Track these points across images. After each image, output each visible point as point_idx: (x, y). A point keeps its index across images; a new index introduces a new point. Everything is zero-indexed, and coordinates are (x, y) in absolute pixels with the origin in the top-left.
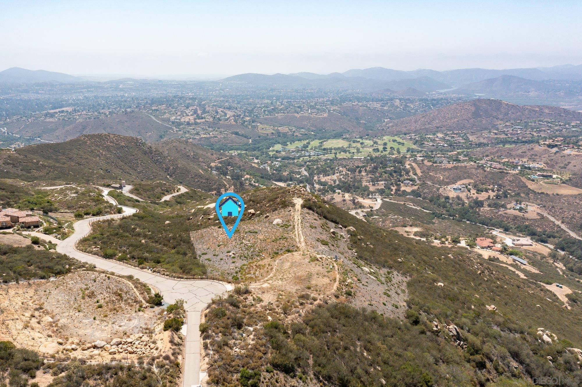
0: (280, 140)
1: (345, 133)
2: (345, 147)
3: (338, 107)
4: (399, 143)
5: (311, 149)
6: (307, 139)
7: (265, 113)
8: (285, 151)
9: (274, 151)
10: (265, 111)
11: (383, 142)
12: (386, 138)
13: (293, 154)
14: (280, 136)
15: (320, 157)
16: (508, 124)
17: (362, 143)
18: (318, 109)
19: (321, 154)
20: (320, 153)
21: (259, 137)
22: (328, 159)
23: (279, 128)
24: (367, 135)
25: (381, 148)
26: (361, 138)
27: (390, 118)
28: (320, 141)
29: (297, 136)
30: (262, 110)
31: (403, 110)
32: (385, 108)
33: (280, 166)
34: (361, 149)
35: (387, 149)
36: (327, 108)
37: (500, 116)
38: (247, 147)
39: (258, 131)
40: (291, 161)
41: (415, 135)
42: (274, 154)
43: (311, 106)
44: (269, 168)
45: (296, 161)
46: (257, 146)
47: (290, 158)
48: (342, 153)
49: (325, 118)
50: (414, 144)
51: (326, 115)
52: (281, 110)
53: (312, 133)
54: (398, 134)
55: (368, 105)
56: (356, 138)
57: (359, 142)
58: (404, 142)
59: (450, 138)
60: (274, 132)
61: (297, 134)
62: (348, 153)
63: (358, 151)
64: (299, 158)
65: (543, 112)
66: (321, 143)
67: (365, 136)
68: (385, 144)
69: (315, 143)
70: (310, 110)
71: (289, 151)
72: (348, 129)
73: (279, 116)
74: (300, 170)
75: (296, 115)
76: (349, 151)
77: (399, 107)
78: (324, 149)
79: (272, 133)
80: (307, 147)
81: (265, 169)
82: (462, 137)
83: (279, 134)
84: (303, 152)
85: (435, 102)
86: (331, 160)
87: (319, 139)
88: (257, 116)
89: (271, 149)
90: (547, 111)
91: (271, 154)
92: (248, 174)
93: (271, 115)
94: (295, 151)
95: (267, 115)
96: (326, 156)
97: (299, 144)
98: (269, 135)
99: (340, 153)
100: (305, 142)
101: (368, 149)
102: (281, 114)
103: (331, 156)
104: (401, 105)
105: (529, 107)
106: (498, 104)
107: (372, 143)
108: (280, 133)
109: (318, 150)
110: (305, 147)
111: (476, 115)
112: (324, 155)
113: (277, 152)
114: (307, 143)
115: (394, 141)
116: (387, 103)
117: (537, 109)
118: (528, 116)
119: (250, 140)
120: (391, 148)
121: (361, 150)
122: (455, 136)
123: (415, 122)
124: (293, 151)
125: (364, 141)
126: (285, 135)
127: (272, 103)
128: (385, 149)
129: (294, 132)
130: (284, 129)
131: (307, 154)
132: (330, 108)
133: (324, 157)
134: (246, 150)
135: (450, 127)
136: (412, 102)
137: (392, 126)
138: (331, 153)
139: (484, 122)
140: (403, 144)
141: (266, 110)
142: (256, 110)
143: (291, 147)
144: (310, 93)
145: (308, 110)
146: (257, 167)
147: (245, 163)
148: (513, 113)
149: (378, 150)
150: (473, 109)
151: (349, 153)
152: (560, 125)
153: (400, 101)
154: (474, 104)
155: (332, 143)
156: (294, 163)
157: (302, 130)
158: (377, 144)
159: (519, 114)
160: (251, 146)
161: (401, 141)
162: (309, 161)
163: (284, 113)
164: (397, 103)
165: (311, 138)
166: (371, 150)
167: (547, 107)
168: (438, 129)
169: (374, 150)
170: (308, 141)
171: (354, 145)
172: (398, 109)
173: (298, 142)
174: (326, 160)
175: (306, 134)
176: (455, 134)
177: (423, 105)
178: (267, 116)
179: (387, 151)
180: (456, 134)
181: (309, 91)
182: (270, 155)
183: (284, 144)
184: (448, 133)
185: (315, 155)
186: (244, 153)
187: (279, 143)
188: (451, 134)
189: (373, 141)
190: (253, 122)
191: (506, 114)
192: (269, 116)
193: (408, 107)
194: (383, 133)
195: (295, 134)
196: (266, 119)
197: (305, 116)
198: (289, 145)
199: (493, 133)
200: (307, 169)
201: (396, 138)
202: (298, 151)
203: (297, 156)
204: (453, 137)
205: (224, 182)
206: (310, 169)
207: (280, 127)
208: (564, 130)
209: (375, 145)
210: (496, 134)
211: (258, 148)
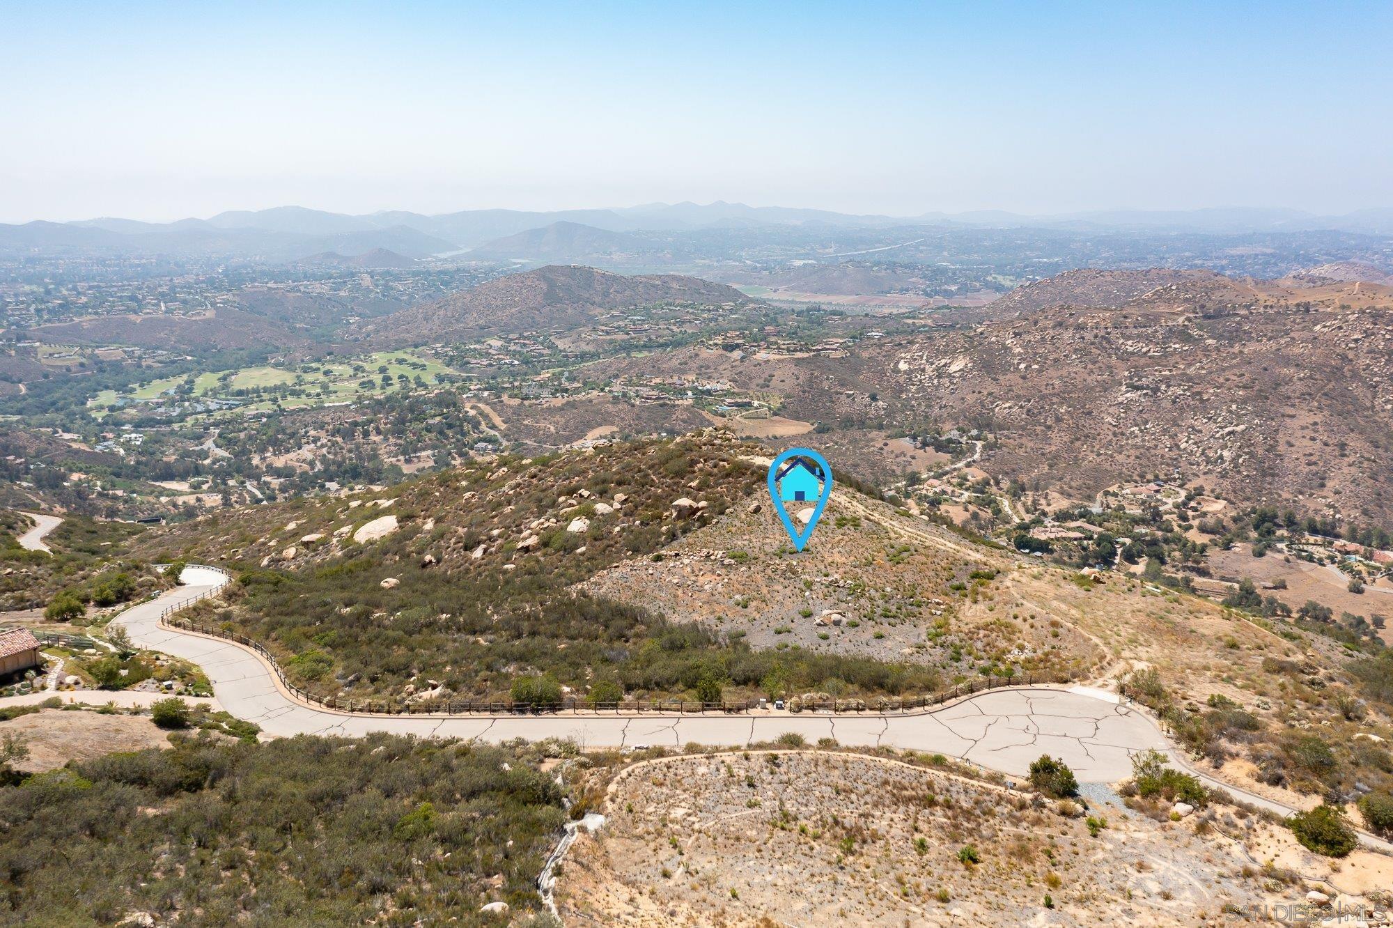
0: (106, 378)
1: (271, 352)
2: (289, 383)
3: (234, 295)
4: (415, 366)
5: (205, 395)
6: (184, 373)
7: (41, 317)
8: (135, 407)
9: (101, 408)
10: (38, 311)
11: (376, 366)
12: (380, 358)
13: (160, 410)
14: (105, 371)
15: (238, 410)
16: (615, 313)
17: (327, 373)
18: (185, 302)
19: (237, 406)
20: (231, 402)
21: (46, 376)
22: (263, 415)
23: (97, 351)
24: (330, 354)
25: (378, 379)
26: (319, 360)
27: (360, 315)
28: (221, 374)
29: (149, 367)
30: (32, 309)
31: (384, 296)
32: (342, 293)
33: (144, 443)
34: (331, 384)
35: (391, 379)
36: (206, 298)
37: (597, 299)
38: (19, 405)
39: (39, 361)
40: (164, 429)
41: (443, 347)
42: (108, 416)
43: (163, 295)
44: (122, 452)
45: (176, 426)
46: (48, 398)
47: (159, 422)
48: (289, 398)
49: (208, 322)
50: (448, 366)
51: (210, 314)
52: (85, 306)
53: (189, 358)
54: (400, 345)
55: (302, 288)
56: (302, 361)
57: (319, 369)
58: (422, 361)
59: (518, 348)
60: (84, 360)
61: (150, 362)
62: (303, 396)
63: (325, 388)
64: (182, 418)
65: (669, 288)
66: (224, 378)
67: (325, 357)
68: (383, 370)
69: (207, 381)
70: (162, 304)
71: (146, 404)
72: (277, 344)
73: (86, 320)
74: (205, 447)
75: (132, 317)
76: (303, 391)
77: (371, 291)
78: (240, 393)
79: (82, 365)
80: (191, 390)
81: (113, 454)
82: (542, 344)
83: (100, 366)
84: (187, 404)
85: (446, 277)
86: (269, 416)
87: (213, 372)
88: (18, 324)
89: (90, 404)
90: (675, 285)
91: (99, 416)
92: (71, 471)
93: (59, 321)
94: (163, 404)
95: (49, 321)
96: (252, 407)
97: (171, 386)
98: (73, 369)
99: (284, 397)
100: (182, 380)
101: (346, 383)
102: (89, 317)
103: (267, 408)
104: (377, 286)
105: (644, 280)
106: (585, 276)
107: (352, 372)
108: (102, 362)
109: (223, 397)
110: (185, 392)
111: (551, 297)
112: (245, 405)
113: (112, 409)
114: (187, 382)
115: (401, 362)
116: (345, 282)
117: (658, 282)
118: (646, 296)
119: (23, 389)
120: (401, 377)
121: (332, 387)
122: (527, 342)
123: (426, 319)
124: (157, 403)
125: (328, 367)
126: (117, 367)
127: (48, 292)
128: (387, 380)
129: (140, 358)
130: (111, 353)
131: (200, 408)
132: (214, 297)
133: (252, 410)
134: (19, 412)
135: (506, 325)
136: (398, 278)
137: (376, 331)
138: (262, 401)
139: (569, 311)
140: (425, 366)
141: (42, 310)
142: (12, 310)
143: (150, 394)
144: (138, 265)
145: (158, 305)
146: (88, 450)
147: (50, 444)
148: (618, 292)
149: (369, 384)
150: (544, 286)
151: (308, 395)
152: (709, 310)
153: (372, 277)
154: (544, 277)
155: (247, 379)
156: (173, 432)
157: (160, 352)
158: (363, 371)
159: (628, 293)
160: (30, 400)
161: (415, 360)
162: (216, 425)
163: (96, 313)
164: (367, 281)
165: (189, 370)
166: (354, 385)
167: (675, 278)
168: (482, 332)
169: (363, 385)
170: (185, 377)
171: (309, 377)
172: (372, 295)
173: (158, 381)
174: (258, 417)
175: (173, 362)
176: (525, 338)
177: (423, 284)
178: (48, 325)
179: (392, 384)
180: (528, 338)
181: (137, 262)
182: (95, 419)
183: (123, 388)
184: (511, 336)
185: (221, 409)
186: (17, 421)
187: (107, 388)
188: (519, 339)
189: (350, 365)
190: (19, 340)
191: (606, 294)
192: (57, 324)
193: (391, 288)
194: (367, 348)
195: (144, 364)
196: (46, 331)
197: (159, 320)
198: (139, 390)
199: (603, 331)
200: (221, 442)
201: (400, 355)
202: (172, 403)
203: (175, 414)
204: (525, 345)
206: (230, 441)
207: (97, 347)
208: (720, 319)
209: (360, 375)
210: (608, 333)
211: (53, 404)
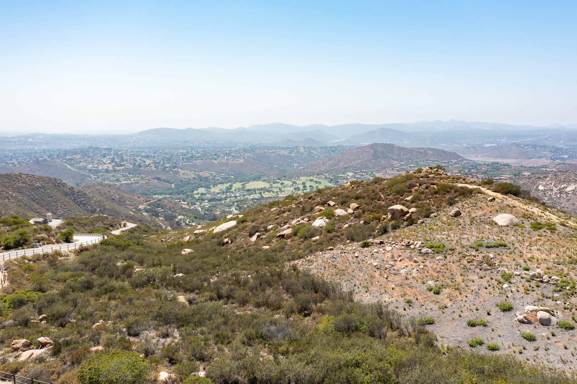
0: (202, 183)
1: (262, 176)
2: (267, 187)
3: (251, 154)
4: (316, 182)
5: (235, 190)
6: (229, 182)
7: (183, 161)
8: (210, 194)
9: (198, 194)
10: (183, 158)
11: (301, 182)
12: (303, 179)
13: (219, 195)
14: (202, 181)
15: (246, 197)
16: (402, 163)
17: (282, 184)
18: (233, 156)
19: (246, 195)
20: (244, 193)
21: (182, 182)
22: (255, 199)
23: (200, 173)
24: (284, 177)
25: (301, 187)
26: (280, 179)
27: (298, 163)
28: (243, 183)
29: (218, 180)
30: (181, 158)
31: (308, 156)
32: (292, 155)
33: (210, 207)
34: (283, 188)
35: (306, 187)
36: (241, 155)
37: (395, 157)
38: (171, 192)
39: (180, 176)
40: (219, 202)
41: (329, 175)
42: (200, 197)
43: (226, 153)
44: (200, 209)
45: (223, 202)
46: (181, 190)
47: (217, 200)
48: (266, 193)
49: (241, 164)
50: (330, 183)
51: (242, 161)
52: (199, 157)
53: (232, 177)
54: (312, 174)
55: (277, 152)
56: (274, 179)
57: (279, 182)
58: (320, 180)
59: (359, 176)
60: (195, 176)
61: (218, 178)
62: (272, 192)
63: (280, 190)
64: (225, 199)
65: (427, 153)
66: (244, 185)
67: (282, 178)
68: (304, 183)
69: (238, 185)
70: (226, 157)
71: (214, 193)
72: (265, 173)
73: (198, 162)
74: (231, 210)
75: (214, 161)
76: (272, 191)
77: (304, 154)
78: (248, 190)
79: (194, 178)
80: (231, 189)
81: (196, 210)
82: (370, 175)
83: (200, 178)
84: (228, 193)
85: (334, 149)
86: (257, 199)
87: (240, 182)
88: (175, 163)
89: (195, 192)
90: (430, 152)
91: (197, 197)
92: (180, 215)
93: (189, 162)
94: (220, 193)
95: (186, 162)
96: (252, 196)
97: (224, 187)
98: (191, 179)
99: (264, 192)
100: (228, 185)
101: (289, 188)
102: (199, 161)
103: (257, 196)
104: (306, 152)
105: (416, 150)
106: (391, 147)
107: (291, 184)
108: (201, 177)
109: (242, 191)
110: (229, 189)
111: (375, 156)
112: (249, 195)
113: (202, 194)
114: (230, 186)
115: (311, 180)
116: (294, 150)
117: (422, 151)
118: (417, 157)
119: (173, 185)
120: (310, 186)
121: (283, 189)
122: (364, 174)
123: (323, 164)
124: (218, 193)
125: (283, 182)
126: (206, 179)
127: (188, 152)
128: (305, 187)
129: (215, 176)
130: (205, 174)
131: (233, 195)
132: (244, 155)
133: (251, 197)
134: (170, 194)
135: (355, 167)
136: (314, 149)
137: (304, 169)
138: (256, 193)
139: (383, 162)
140: (320, 182)
141: (184, 158)
142: (174, 158)
143: (216, 189)
144: (221, 144)
145: (224, 157)
146: (188, 208)
147: (175, 205)
148: (404, 155)
149: (298, 189)
150: (372, 151)
151: (273, 192)
152: (445, 163)
153: (304, 149)
154: (372, 147)
155: (252, 185)
156: (221, 204)
157: (222, 174)
158: (296, 184)
159: (409, 155)
160: (175, 190)
161: (317, 180)
162: (236, 202)
163: (202, 160)
164: (302, 150)
165: (232, 181)
166: (292, 189)
167: (430, 149)
168: (346, 169)
169: (295, 188)
170: (230, 184)
171: (275, 185)
172: (304, 156)
173: (220, 185)
174: (253, 199)
175: (226, 178)
176: (363, 172)
177: (324, 152)
178: (186, 163)
179: (307, 189)
180: (364, 172)
181: (220, 143)
182: (195, 198)
183: (207, 187)
184: (357, 172)
185: (240, 196)
186: (169, 197)
187: (202, 187)
188: (360, 173)
189: (291, 181)
190: (174, 168)
191: (399, 155)
192: (188, 163)
193: (312, 153)
194: (299, 175)
195: (216, 178)
196: (185, 166)
197: (223, 162)
198: (213, 188)
199: (396, 170)
200: (237, 208)
201: (311, 178)
202: (223, 193)
203: (223, 197)
204: (362, 175)
205: (159, 222)
206: (240, 208)
207: (200, 172)
208: (450, 166)
209: (295, 185)
210: (398, 171)
211: (182, 191)
